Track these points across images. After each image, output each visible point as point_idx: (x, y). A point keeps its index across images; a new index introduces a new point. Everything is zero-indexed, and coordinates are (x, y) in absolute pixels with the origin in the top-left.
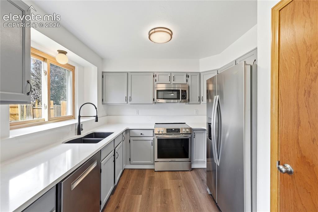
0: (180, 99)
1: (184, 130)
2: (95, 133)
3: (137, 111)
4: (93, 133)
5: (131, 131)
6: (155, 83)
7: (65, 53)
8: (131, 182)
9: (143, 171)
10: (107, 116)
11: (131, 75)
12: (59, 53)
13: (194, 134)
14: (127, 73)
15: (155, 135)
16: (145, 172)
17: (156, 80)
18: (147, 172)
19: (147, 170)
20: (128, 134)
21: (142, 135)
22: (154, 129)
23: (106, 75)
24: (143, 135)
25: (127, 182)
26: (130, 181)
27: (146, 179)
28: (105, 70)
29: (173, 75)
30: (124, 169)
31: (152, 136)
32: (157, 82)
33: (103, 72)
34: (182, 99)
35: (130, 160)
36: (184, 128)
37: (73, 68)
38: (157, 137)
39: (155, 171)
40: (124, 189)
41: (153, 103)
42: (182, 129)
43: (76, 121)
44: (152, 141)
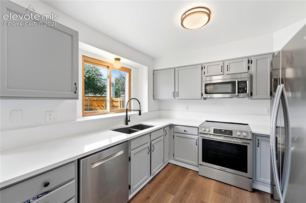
0: (236, 93)
1: (238, 133)
2: (141, 125)
3: (187, 107)
4: (140, 125)
5: (175, 126)
6: (204, 76)
7: (119, 59)
8: (169, 178)
9: (186, 170)
10: (159, 110)
11: (178, 70)
12: (116, 60)
13: (257, 141)
14: (174, 69)
15: (199, 133)
16: (188, 173)
17: (204, 72)
18: (190, 173)
19: (191, 171)
20: (172, 129)
21: (185, 132)
22: (199, 127)
23: (156, 73)
24: (187, 132)
25: (166, 177)
26: (169, 176)
27: (186, 181)
28: (155, 69)
29: (226, 64)
30: (169, 163)
31: (197, 134)
32: (206, 75)
33: (154, 71)
34: (239, 93)
35: (174, 156)
36: (239, 131)
37: (129, 71)
38: (201, 136)
39: (200, 175)
40: (160, 182)
41: (201, 98)
42: (236, 131)
43: (125, 114)
44: (197, 140)
